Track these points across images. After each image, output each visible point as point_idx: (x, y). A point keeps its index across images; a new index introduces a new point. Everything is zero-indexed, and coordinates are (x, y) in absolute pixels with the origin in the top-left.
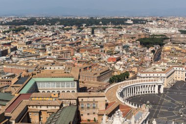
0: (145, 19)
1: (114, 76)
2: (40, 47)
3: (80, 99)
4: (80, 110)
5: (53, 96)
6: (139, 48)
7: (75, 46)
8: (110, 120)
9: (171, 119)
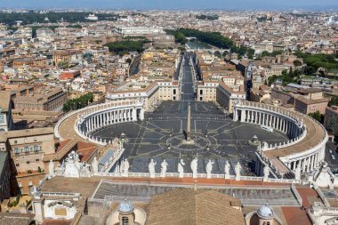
0: (116, 13)
1: (71, 101)
3: (12, 142)
4: (14, 158)
6: (108, 56)
7: (4, 56)
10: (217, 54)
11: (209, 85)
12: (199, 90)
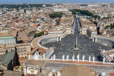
0: (52, 4)
1: (36, 34)
3: (17, 47)
4: (18, 53)
5: (1, 47)
6: (49, 19)
7: (15, 19)
8: (33, 57)
10: (87, 18)
11: (84, 29)
12: (80, 31)
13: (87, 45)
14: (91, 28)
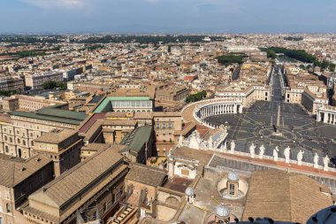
0: (224, 36)
1: (191, 95)
2: (116, 65)
3: (156, 119)
4: (156, 131)
5: (127, 115)
6: (217, 66)
7: (151, 64)
8: (187, 142)
9: (250, 140)
10: (302, 67)
11: (295, 91)
12: (287, 94)
13: (304, 128)
14: (313, 89)
